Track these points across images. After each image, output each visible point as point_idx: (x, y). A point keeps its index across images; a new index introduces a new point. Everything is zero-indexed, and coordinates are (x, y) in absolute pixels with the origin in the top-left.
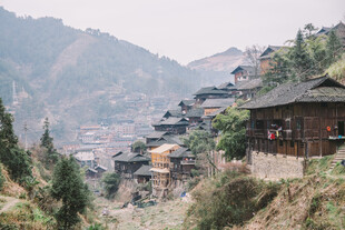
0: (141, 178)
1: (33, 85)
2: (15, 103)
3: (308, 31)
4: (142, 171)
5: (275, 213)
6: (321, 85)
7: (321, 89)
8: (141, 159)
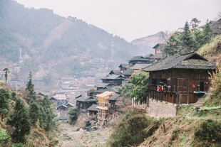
0: (91, 112)
1: (33, 51)
2: (21, 62)
3: (193, 23)
4: (92, 108)
5: (155, 139)
6: (191, 58)
7: (190, 61)
8: (92, 100)
